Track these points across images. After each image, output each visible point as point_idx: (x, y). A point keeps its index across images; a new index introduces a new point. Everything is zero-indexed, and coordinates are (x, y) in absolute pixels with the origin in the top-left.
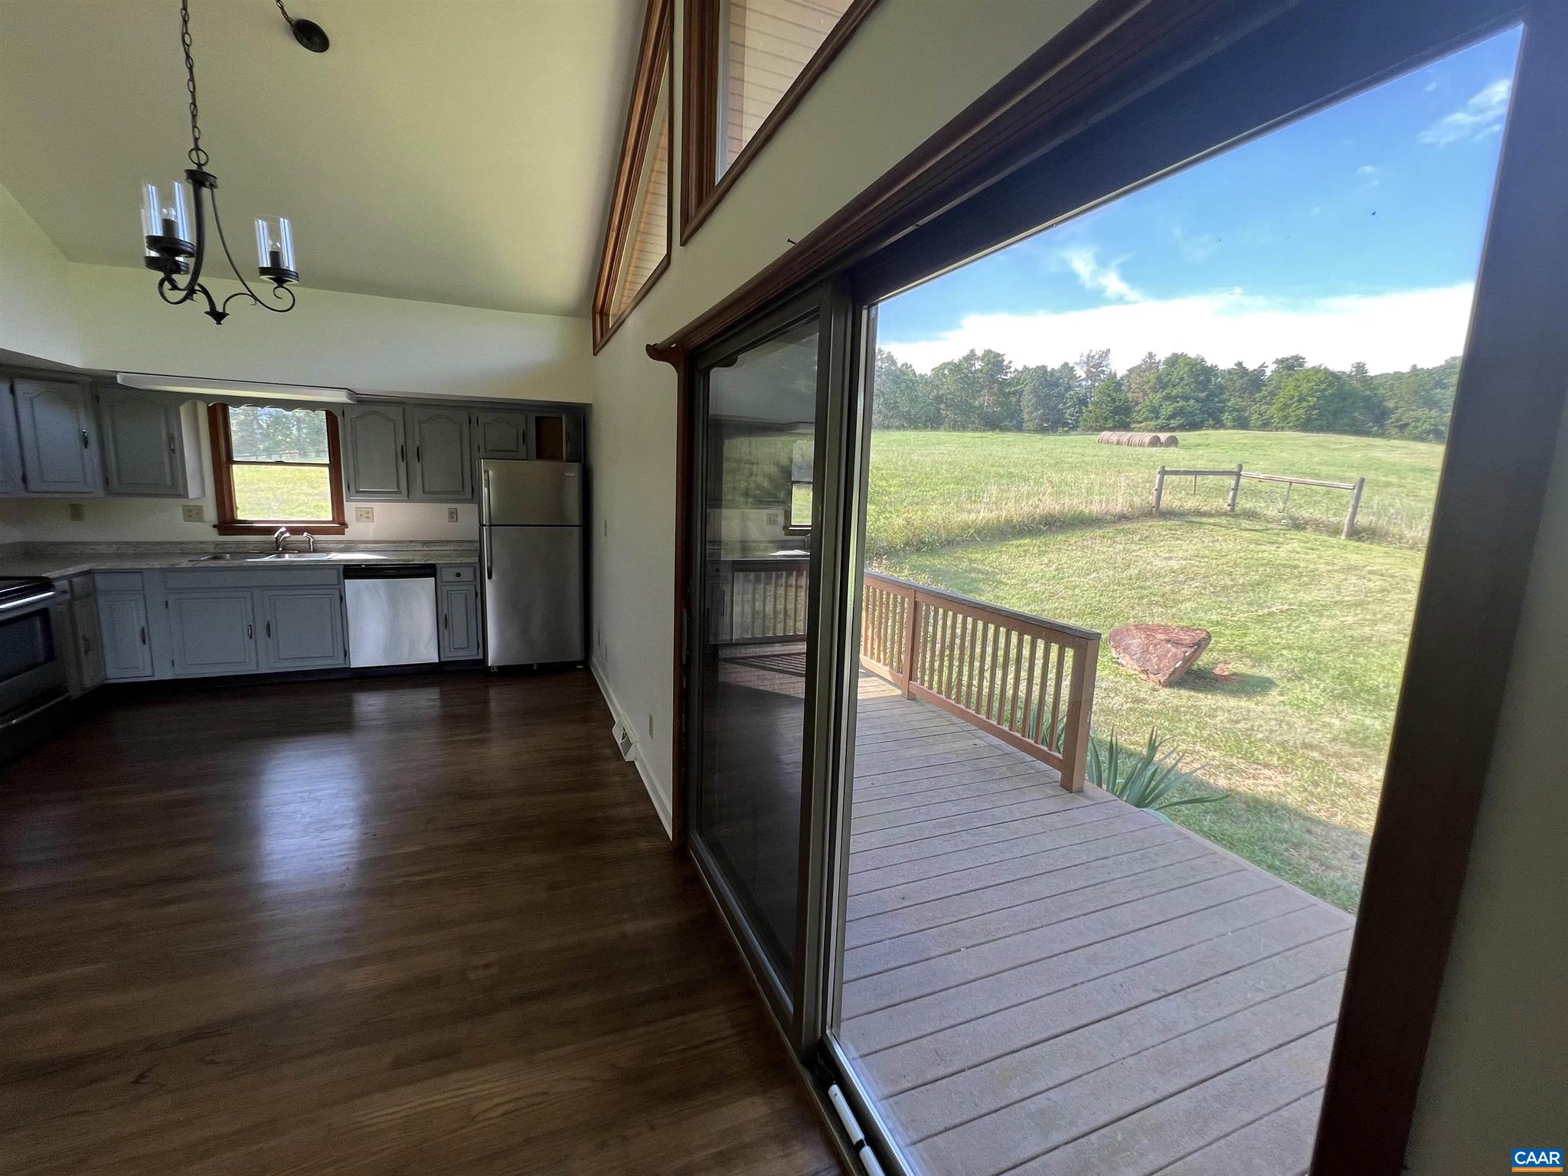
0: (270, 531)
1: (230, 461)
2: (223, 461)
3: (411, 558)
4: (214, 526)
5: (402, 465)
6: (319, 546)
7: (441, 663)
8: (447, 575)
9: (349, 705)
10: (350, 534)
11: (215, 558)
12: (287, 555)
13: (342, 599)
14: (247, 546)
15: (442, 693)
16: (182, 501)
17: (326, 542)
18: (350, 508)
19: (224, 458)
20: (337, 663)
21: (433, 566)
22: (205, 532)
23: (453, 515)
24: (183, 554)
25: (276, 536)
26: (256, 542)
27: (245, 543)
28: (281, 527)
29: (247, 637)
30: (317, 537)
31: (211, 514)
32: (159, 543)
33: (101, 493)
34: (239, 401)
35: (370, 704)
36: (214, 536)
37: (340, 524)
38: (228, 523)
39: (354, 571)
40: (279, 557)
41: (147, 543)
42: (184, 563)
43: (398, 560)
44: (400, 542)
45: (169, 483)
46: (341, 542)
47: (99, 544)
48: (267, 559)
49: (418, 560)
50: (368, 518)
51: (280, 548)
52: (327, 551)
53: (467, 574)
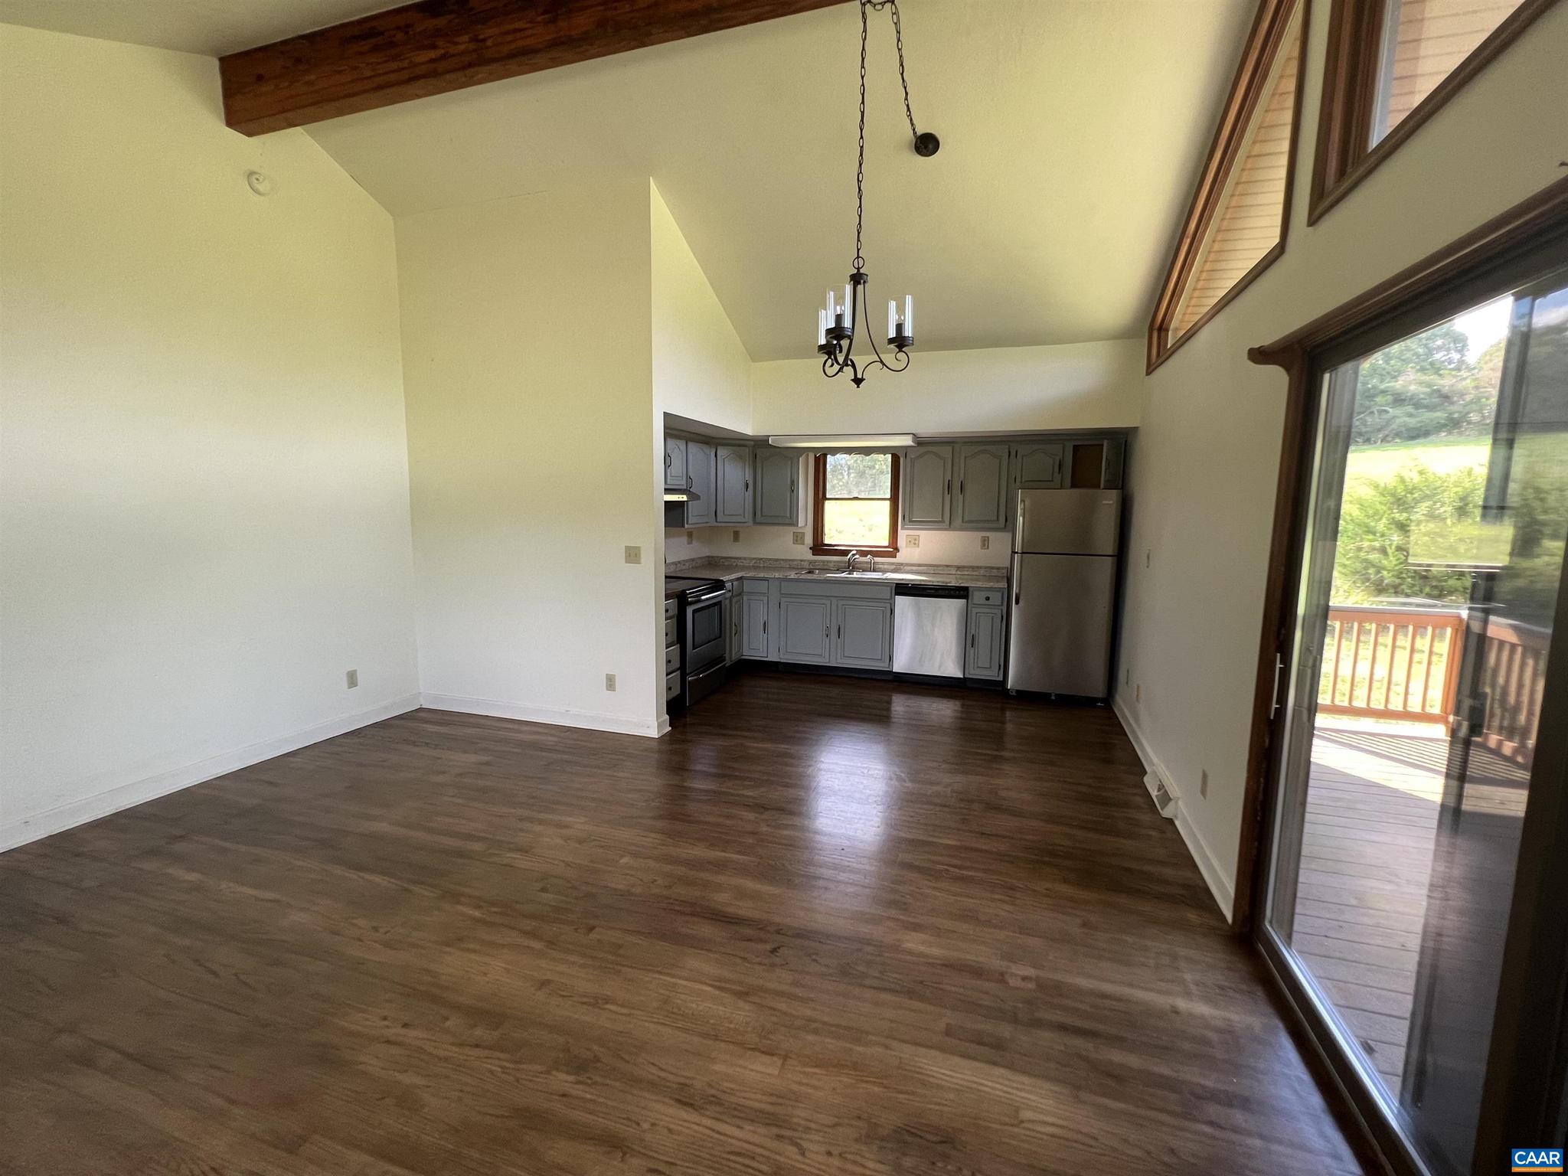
0: (845, 553)
1: (825, 498)
2: (820, 497)
3: (948, 580)
4: (810, 548)
5: (948, 498)
6: (877, 566)
7: (965, 679)
8: (977, 598)
9: (889, 703)
10: (901, 557)
11: (809, 572)
12: (855, 573)
13: (892, 612)
14: (829, 564)
15: (963, 706)
16: (793, 529)
17: (883, 563)
18: (902, 534)
19: (821, 496)
20: (882, 666)
21: (966, 589)
22: (803, 552)
23: (985, 543)
24: (791, 568)
25: (848, 557)
26: (835, 562)
27: (828, 562)
28: (851, 551)
29: (825, 635)
30: (877, 559)
31: (809, 540)
32: (777, 560)
33: (751, 523)
34: (835, 451)
35: (901, 705)
36: (809, 556)
37: (893, 549)
38: (819, 547)
39: (903, 589)
40: (850, 574)
41: (770, 559)
42: (793, 575)
43: (938, 582)
44: (938, 566)
45: (788, 515)
46: (892, 564)
47: (745, 559)
48: (843, 575)
49: (953, 583)
50: (915, 544)
51: (851, 567)
52: (884, 571)
53: (996, 598)
